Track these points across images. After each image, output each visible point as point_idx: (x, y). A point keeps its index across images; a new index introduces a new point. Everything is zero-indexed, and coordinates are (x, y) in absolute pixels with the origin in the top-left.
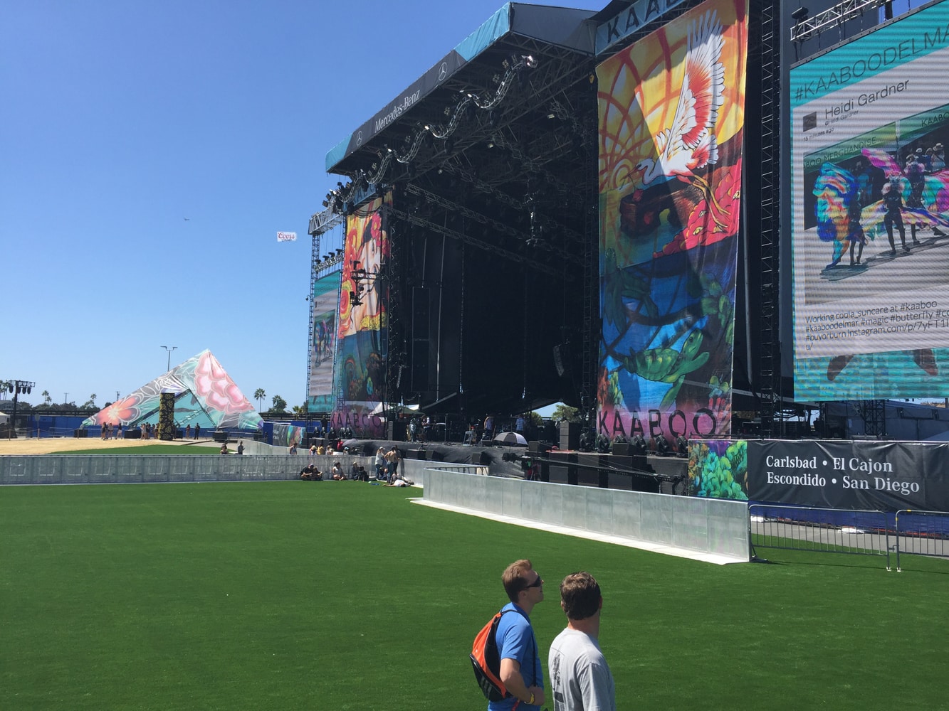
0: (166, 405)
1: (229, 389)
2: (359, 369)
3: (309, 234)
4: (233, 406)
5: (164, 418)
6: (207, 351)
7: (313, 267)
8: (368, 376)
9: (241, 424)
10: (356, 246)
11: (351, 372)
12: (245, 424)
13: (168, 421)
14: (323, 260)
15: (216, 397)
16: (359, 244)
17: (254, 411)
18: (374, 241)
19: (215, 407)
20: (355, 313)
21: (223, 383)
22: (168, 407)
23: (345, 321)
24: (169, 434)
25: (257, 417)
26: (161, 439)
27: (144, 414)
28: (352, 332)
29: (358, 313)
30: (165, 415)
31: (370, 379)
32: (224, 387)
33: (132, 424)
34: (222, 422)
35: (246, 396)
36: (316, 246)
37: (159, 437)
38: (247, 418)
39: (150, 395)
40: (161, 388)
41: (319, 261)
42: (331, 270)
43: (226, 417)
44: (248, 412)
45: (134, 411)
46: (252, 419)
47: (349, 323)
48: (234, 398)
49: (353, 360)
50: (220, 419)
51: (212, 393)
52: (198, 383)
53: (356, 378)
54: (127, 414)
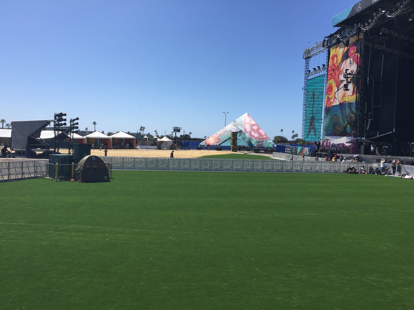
0: (234, 137)
1: (258, 130)
2: (341, 121)
3: (303, 58)
4: (261, 137)
5: (234, 142)
6: (246, 114)
7: (306, 74)
8: (348, 124)
9: (265, 146)
10: (336, 62)
11: (336, 123)
12: (267, 145)
13: (235, 144)
14: (312, 70)
15: (253, 133)
16: (339, 61)
17: (270, 139)
18: (352, 59)
19: (252, 137)
20: (338, 94)
21: (255, 128)
22: (235, 138)
23: (331, 98)
24: (236, 149)
25: (272, 142)
26: (233, 151)
27: (224, 141)
28: (337, 103)
29: (340, 95)
30: (234, 141)
31: (348, 126)
32: (256, 129)
33: (219, 145)
34: (257, 144)
35: (266, 133)
36: (307, 63)
37: (231, 150)
38: (267, 142)
39: (225, 133)
40: (229, 130)
41: (309, 71)
42: (318, 75)
43: (258, 142)
44: (268, 140)
45: (220, 139)
46: (270, 143)
47: (334, 99)
48: (260, 134)
49: (338, 117)
50: (256, 143)
51: (251, 132)
52: (245, 127)
53: (339, 125)
54: (217, 140)
